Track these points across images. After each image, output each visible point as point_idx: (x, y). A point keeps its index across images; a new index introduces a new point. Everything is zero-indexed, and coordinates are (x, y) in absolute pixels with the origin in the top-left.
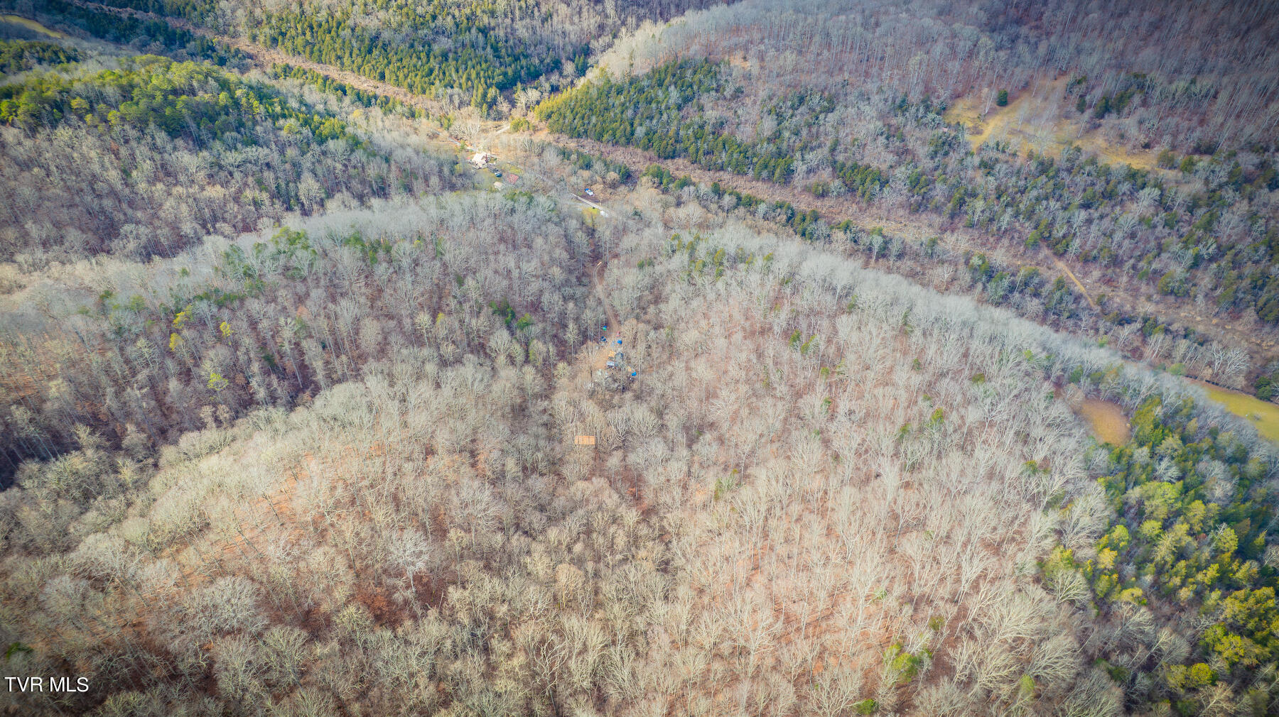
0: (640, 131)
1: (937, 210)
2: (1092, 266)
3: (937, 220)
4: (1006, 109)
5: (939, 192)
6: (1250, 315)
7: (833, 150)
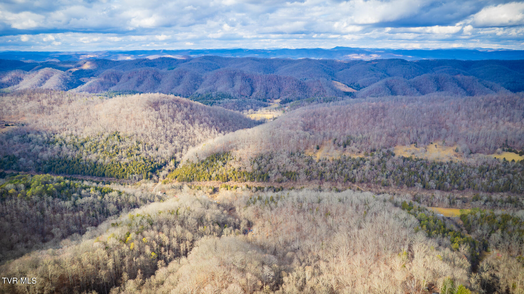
0: (214, 175)
1: (316, 178)
2: (363, 184)
3: (317, 181)
4: (319, 150)
5: (315, 173)
6: (405, 186)
7: (278, 169)
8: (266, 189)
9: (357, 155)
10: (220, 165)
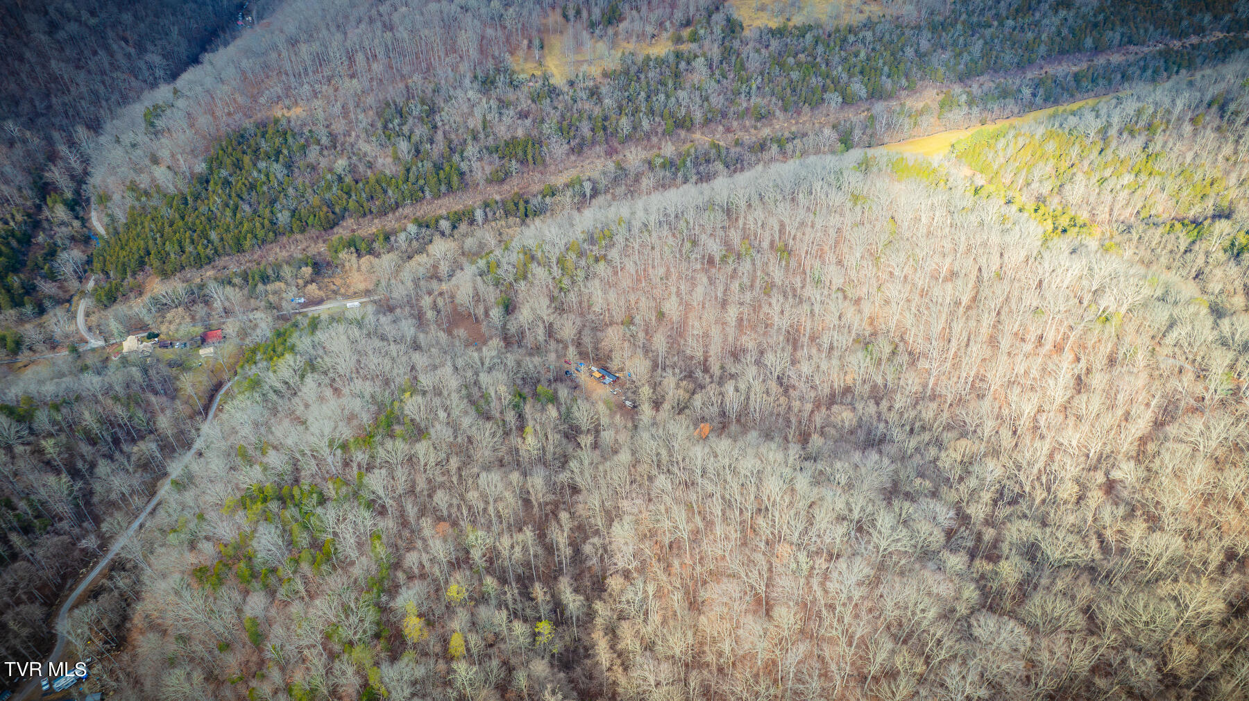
2: (713, 125)
3: (600, 150)
4: (547, 50)
7: (476, 139)
8: (479, 214)
9: (651, 45)
10: (280, 176)
